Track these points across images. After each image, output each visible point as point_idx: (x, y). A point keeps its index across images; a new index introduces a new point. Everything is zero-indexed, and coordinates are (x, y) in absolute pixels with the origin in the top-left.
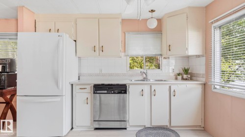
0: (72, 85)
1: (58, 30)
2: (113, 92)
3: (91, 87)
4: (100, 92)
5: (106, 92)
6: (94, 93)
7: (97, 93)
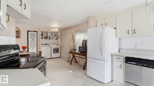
0: (112, 55)
1: (106, 24)
2: (141, 65)
3: (124, 58)
4: (130, 63)
5: (135, 63)
6: (126, 63)
7: (127, 63)
